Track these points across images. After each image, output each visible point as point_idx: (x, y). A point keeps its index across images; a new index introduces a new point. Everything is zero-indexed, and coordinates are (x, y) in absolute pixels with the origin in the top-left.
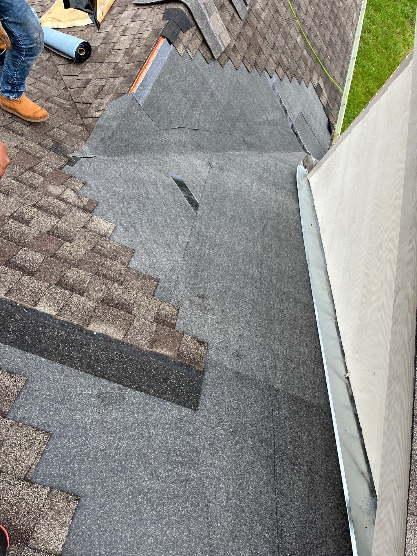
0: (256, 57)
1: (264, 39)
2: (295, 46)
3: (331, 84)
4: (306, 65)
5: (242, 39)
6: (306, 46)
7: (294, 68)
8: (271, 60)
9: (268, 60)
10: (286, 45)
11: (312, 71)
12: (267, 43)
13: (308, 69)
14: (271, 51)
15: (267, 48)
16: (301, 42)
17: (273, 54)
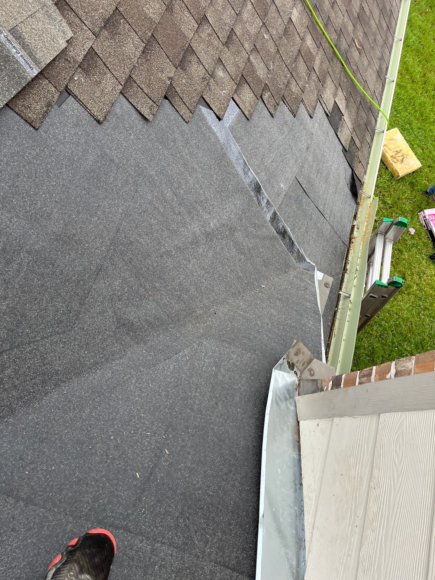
0: (171, 75)
1: (202, 20)
2: (286, 31)
3: (359, 99)
4: (311, 69)
5: (124, 27)
6: (312, 27)
7: (282, 81)
8: (220, 73)
9: (212, 75)
10: (263, 30)
11: (322, 81)
12: (209, 31)
13: (314, 77)
14: (221, 51)
15: (210, 44)
16: (301, 19)
17: (227, 56)
